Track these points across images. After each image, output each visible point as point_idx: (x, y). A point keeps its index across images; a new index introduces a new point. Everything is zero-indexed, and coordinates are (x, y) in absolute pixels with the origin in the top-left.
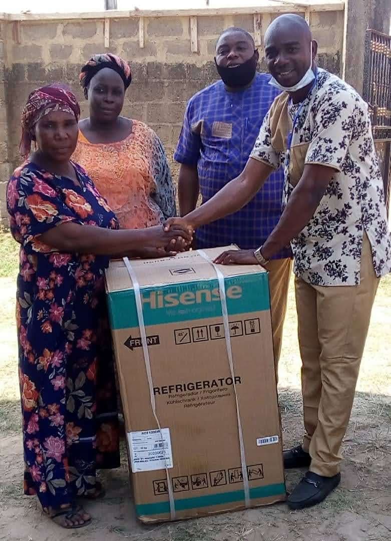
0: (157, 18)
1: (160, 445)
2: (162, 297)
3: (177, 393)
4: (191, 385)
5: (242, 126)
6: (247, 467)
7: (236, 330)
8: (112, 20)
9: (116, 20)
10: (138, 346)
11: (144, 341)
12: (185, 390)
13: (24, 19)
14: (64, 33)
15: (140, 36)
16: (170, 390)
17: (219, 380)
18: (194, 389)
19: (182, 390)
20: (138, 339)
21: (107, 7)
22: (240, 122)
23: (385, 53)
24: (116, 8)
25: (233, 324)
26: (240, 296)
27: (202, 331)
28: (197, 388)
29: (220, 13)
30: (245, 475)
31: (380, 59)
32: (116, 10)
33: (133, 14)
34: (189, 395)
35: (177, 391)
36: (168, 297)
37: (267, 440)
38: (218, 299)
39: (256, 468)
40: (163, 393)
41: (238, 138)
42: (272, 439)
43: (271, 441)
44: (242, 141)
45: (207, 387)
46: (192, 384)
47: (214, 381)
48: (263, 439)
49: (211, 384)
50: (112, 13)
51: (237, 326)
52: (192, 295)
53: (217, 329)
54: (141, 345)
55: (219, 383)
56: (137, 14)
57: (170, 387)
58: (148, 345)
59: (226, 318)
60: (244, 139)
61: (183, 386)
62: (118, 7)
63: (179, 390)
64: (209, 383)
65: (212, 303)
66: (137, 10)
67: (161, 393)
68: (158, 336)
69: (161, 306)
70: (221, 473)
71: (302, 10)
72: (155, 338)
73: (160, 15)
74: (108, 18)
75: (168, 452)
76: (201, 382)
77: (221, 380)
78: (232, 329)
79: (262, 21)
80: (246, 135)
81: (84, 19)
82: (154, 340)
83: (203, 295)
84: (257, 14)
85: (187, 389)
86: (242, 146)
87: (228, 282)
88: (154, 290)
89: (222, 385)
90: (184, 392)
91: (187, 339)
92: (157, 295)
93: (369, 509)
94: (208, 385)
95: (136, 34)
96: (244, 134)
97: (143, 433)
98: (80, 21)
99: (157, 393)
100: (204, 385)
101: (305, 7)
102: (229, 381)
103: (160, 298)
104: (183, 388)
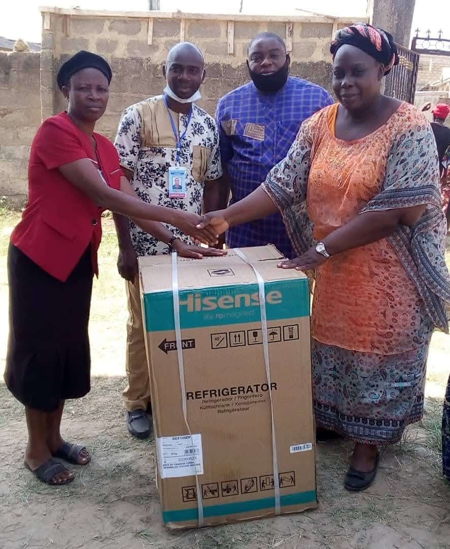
0: (198, 20)
1: (191, 451)
2: (199, 300)
3: (211, 399)
4: (226, 391)
5: (275, 129)
6: (279, 474)
7: (275, 335)
8: (156, 20)
9: (160, 20)
10: (173, 349)
11: (179, 345)
12: (219, 395)
13: (74, 14)
14: (111, 29)
15: (181, 36)
16: (204, 395)
17: (254, 386)
18: (228, 394)
19: (216, 396)
20: (174, 342)
21: (151, 8)
22: (273, 124)
23: (405, 65)
24: (159, 9)
25: (271, 329)
26: (280, 301)
27: (239, 336)
28: (232, 394)
29: (256, 20)
30: (277, 482)
31: (400, 69)
32: (158, 11)
33: (175, 16)
34: (223, 400)
35: (211, 396)
36: (206, 300)
37: (301, 447)
38: (258, 304)
39: (288, 476)
40: (196, 398)
41: (271, 141)
42: (306, 447)
43: (304, 448)
44: (275, 144)
45: (241, 392)
46: (228, 390)
47: (249, 387)
48: (297, 446)
49: (246, 390)
50: (155, 14)
51: (276, 331)
52: (231, 300)
53: (255, 334)
54: (176, 349)
55: (254, 389)
56: (179, 16)
57: (204, 392)
58: (183, 348)
59: (264, 323)
60: (277, 142)
61: (217, 391)
62: (161, 8)
63: (213, 395)
64: (244, 388)
65: (251, 307)
66: (179, 12)
67: (195, 397)
68: (194, 340)
69: (198, 309)
70: (253, 480)
71: (330, 21)
72: (190, 342)
73: (200, 18)
74: (152, 18)
75: (199, 458)
76: (236, 388)
77: (257, 386)
78: (270, 334)
79: (294, 29)
80: (278, 138)
81: (130, 17)
82: (190, 344)
83: (242, 299)
84: (289, 23)
85: (221, 394)
86: (275, 148)
87: (268, 287)
88: (192, 293)
89: (257, 391)
90: (218, 398)
91: (224, 344)
92: (194, 298)
93: (401, 521)
94: (243, 391)
95: (177, 34)
96: (277, 137)
97: (174, 439)
98: (126, 19)
99: (190, 398)
100: (239, 391)
101: (334, 19)
102: (265, 388)
103: (198, 301)
104: (217, 393)
